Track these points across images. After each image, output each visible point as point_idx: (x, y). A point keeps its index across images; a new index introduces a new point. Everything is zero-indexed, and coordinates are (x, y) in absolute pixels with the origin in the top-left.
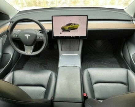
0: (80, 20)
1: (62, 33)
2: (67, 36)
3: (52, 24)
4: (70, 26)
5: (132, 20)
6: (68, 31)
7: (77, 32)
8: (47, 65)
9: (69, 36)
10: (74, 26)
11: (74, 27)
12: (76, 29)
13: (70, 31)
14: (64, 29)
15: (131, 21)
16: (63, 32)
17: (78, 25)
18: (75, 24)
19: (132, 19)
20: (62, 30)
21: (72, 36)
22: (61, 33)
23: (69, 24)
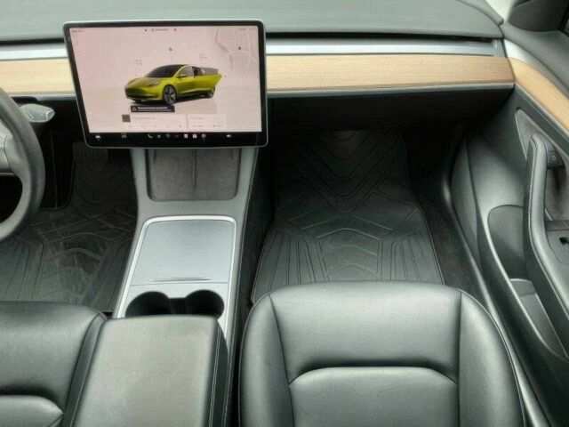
0: (224, 49)
1: (133, 116)
2: (163, 134)
3: (67, 62)
4: (172, 81)
5: (502, 39)
6: (164, 103)
7: (214, 110)
8: (97, 251)
9: (173, 134)
10: (191, 79)
11: (192, 85)
12: (206, 94)
13: (178, 106)
14: (140, 98)
15: (496, 44)
16: (134, 109)
17: (213, 72)
18: (196, 71)
19: (499, 34)
20: (130, 102)
21: (190, 134)
22: (126, 118)
23: (168, 71)
